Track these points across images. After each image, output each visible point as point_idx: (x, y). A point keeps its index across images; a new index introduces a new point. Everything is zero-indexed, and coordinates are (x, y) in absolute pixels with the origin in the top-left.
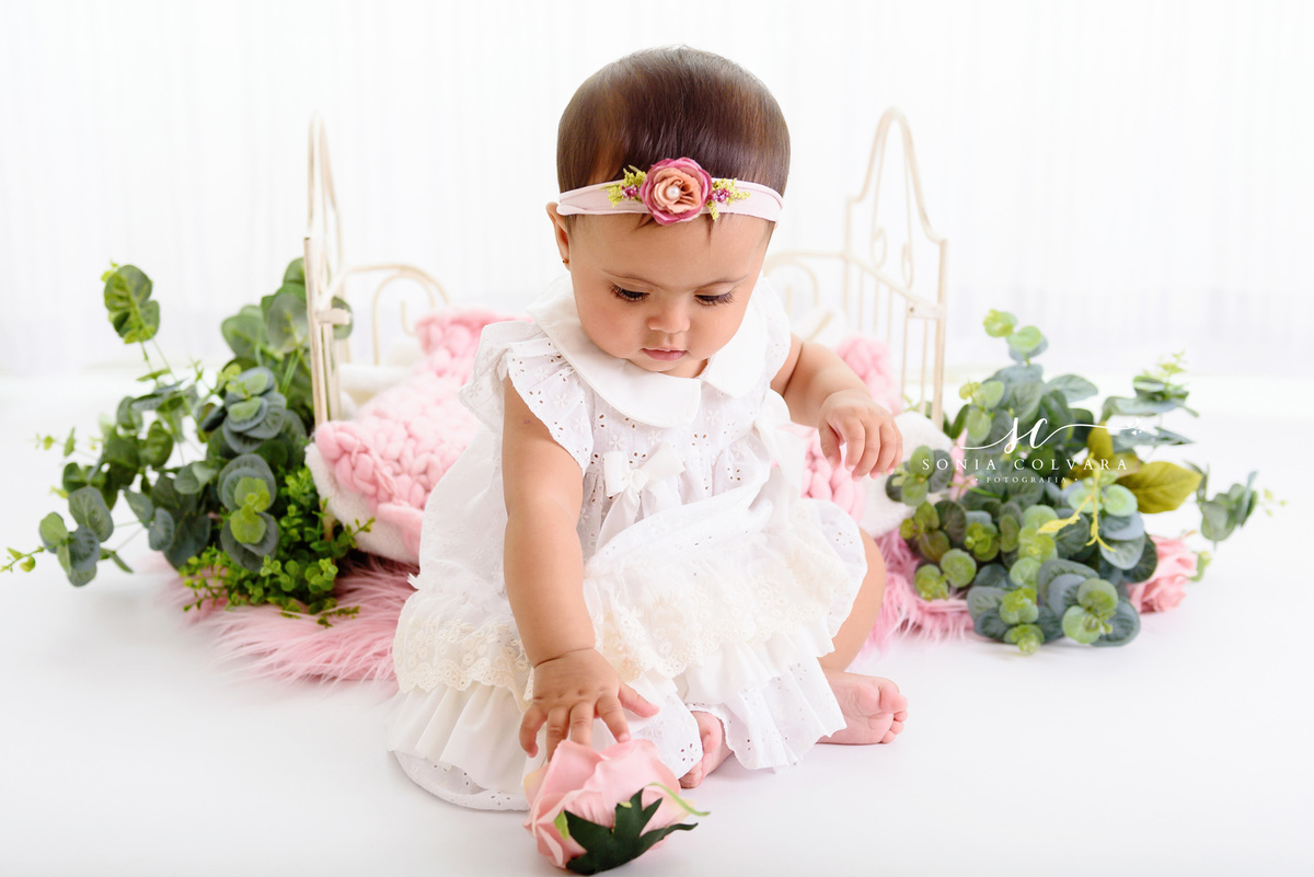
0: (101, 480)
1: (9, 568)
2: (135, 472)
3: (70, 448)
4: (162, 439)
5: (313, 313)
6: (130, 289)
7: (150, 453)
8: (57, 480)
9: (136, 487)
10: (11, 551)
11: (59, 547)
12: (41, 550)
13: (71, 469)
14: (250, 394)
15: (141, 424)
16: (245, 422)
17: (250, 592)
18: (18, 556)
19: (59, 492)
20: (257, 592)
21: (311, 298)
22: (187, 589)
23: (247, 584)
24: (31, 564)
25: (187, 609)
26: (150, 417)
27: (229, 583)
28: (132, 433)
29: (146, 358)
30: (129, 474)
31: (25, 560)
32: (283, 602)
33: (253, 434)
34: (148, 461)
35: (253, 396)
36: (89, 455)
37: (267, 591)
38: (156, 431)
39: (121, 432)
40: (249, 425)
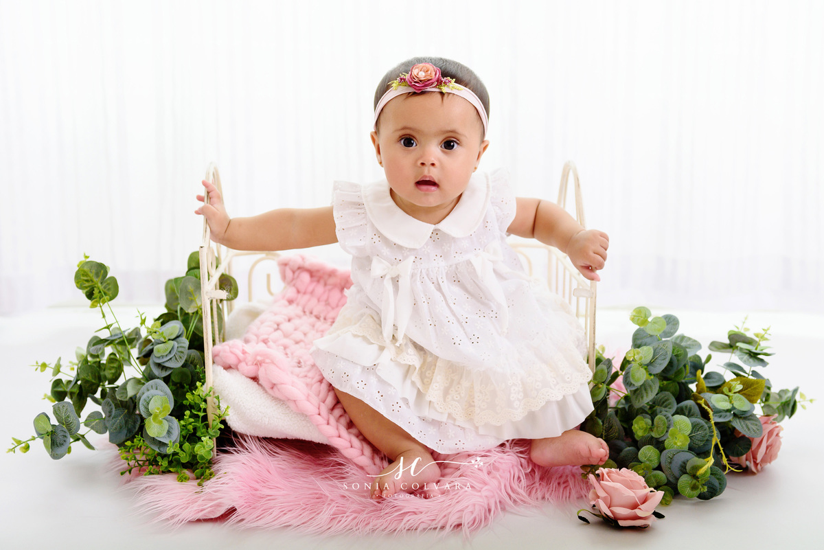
0: (76, 390)
1: (13, 450)
2: (98, 386)
3: (57, 370)
4: (115, 365)
5: (205, 293)
6: (92, 275)
7: (108, 373)
8: (48, 390)
9: (98, 395)
10: (14, 439)
11: (46, 436)
12: (34, 439)
13: (58, 383)
14: (167, 339)
15: (103, 354)
16: (163, 357)
17: (160, 464)
18: (19, 443)
19: (49, 398)
20: (165, 463)
21: (203, 283)
22: (124, 461)
23: (159, 459)
24: (27, 448)
25: (122, 474)
26: (109, 350)
27: (149, 457)
28: (98, 360)
29: (104, 316)
30: (94, 387)
31: (23, 445)
32: (179, 471)
33: (167, 365)
34: (106, 379)
35: (169, 340)
36: (69, 374)
37: (170, 463)
38: (112, 359)
39: (89, 359)
40: (165, 359)
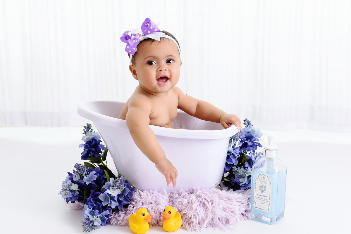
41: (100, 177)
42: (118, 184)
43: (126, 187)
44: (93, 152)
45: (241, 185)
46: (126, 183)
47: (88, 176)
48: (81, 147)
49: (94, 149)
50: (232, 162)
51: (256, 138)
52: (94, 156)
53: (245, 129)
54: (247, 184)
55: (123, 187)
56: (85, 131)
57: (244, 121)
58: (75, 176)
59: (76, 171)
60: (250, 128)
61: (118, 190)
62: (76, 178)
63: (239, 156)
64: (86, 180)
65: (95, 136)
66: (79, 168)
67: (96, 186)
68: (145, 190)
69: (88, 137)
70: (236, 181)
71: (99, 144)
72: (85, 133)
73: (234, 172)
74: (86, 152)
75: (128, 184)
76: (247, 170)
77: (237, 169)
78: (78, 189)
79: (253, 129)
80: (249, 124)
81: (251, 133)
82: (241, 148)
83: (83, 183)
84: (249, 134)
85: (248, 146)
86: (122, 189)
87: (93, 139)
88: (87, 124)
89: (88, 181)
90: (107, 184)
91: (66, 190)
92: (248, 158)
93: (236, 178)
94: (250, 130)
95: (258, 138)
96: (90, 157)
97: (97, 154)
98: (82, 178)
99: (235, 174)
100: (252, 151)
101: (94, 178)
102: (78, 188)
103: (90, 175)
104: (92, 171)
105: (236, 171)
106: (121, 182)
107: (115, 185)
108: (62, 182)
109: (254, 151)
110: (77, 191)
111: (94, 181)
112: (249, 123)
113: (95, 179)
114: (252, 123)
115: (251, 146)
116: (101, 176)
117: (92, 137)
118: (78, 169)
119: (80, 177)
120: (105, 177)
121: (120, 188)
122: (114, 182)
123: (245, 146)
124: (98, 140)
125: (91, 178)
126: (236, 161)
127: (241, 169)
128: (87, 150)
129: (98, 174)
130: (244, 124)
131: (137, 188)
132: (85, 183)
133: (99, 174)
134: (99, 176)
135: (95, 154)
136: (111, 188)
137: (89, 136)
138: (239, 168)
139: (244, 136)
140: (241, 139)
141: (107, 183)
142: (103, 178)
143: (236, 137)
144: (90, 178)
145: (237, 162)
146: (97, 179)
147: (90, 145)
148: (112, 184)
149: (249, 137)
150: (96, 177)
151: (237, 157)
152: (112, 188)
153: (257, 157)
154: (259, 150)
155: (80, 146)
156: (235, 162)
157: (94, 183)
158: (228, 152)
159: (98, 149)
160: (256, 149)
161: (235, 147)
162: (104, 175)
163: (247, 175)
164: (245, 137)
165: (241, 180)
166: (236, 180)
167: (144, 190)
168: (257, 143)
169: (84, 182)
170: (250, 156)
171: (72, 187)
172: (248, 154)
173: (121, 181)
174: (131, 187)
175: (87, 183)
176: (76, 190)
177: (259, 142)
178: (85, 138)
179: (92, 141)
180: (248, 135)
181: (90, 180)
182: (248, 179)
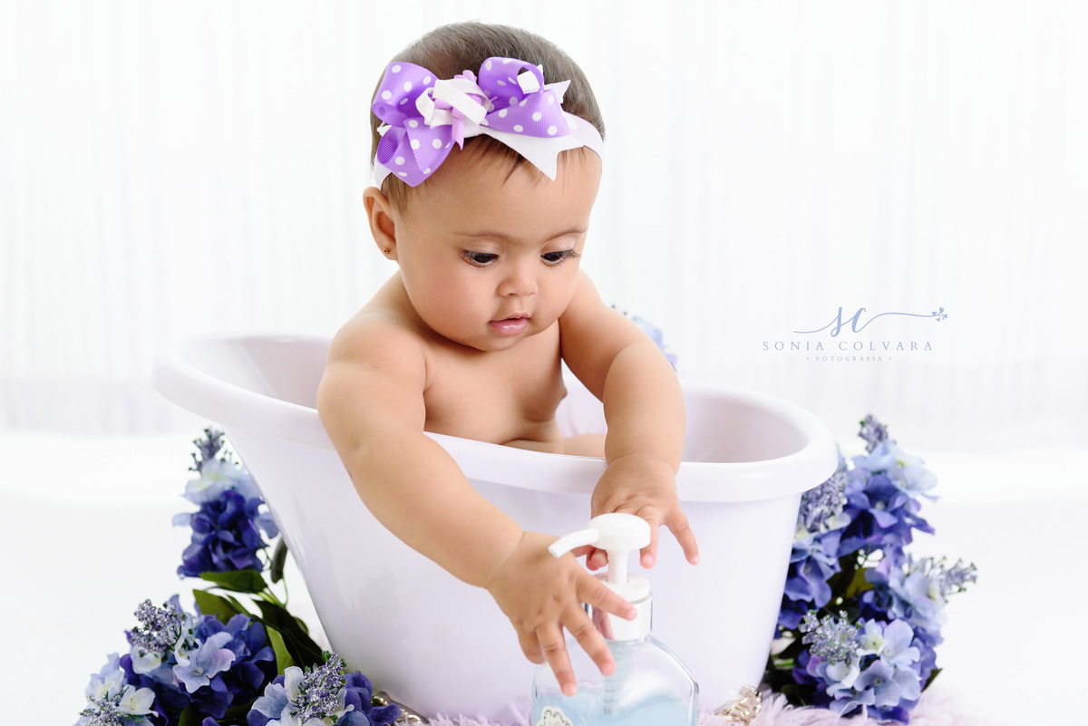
41: (249, 658)
42: (315, 698)
43: (351, 708)
44: (227, 546)
45: (831, 691)
46: (355, 691)
47: (195, 651)
48: (182, 524)
49: (229, 536)
50: (807, 593)
51: (911, 494)
52: (229, 565)
53: (865, 458)
54: (859, 688)
55: (338, 709)
56: (199, 458)
57: (863, 424)
58: (142, 654)
59: (147, 632)
60: (885, 452)
61: (317, 720)
62: (148, 662)
63: (838, 569)
64: (189, 675)
65: (240, 482)
66: (156, 620)
67: (230, 698)
68: (439, 716)
69: (208, 483)
70: (814, 675)
71: (253, 512)
72: (200, 466)
73: (805, 634)
74: (198, 548)
75: (365, 691)
76: (862, 631)
77: (821, 625)
78: (150, 712)
79: (900, 458)
80: (880, 438)
81: (890, 475)
82: (846, 534)
83: (175, 683)
84: (881, 481)
85: (875, 529)
86: (334, 718)
87: (233, 495)
88: (206, 431)
89: (194, 674)
90: (274, 694)
91: (98, 715)
92: (874, 579)
93: (816, 662)
94: (884, 462)
95: (919, 498)
96: (214, 568)
97: (243, 556)
98: (169, 661)
99: (811, 644)
100: (889, 552)
101: (223, 662)
102: (152, 708)
103: (205, 649)
104: (216, 630)
105: (814, 631)
106: (333, 687)
107: (306, 699)
108: (89, 679)
109: (899, 551)
110: (148, 721)
111: (222, 675)
112: (880, 433)
113: (226, 668)
114: (892, 433)
115: (889, 530)
116: (254, 654)
117: (227, 485)
118: (152, 623)
119: (164, 659)
120: (268, 658)
121: (328, 715)
122: (303, 688)
123: (861, 525)
124: (248, 496)
125: (206, 664)
126: (822, 589)
127: (838, 626)
128: (201, 537)
129: (239, 644)
130: (861, 435)
131: (403, 706)
132: (182, 685)
133: (242, 647)
134: (245, 652)
135: (235, 557)
136: (286, 713)
137: (214, 483)
138: (827, 620)
139: (859, 486)
140: (849, 500)
141: (273, 690)
142: (261, 664)
143: (827, 489)
144: (203, 664)
145: (828, 596)
146: (234, 666)
147: (215, 518)
148: (291, 697)
149: (882, 492)
150: (230, 657)
151: (829, 574)
152: (293, 714)
153: (911, 577)
154: (918, 547)
155: (177, 521)
156: (817, 591)
157: (220, 687)
158: (795, 552)
159: (246, 537)
160: (909, 539)
161: (823, 530)
162: (266, 650)
163: (861, 653)
164: (865, 492)
165: (833, 671)
166: (814, 671)
167: (434, 717)
168: (914, 518)
169: (178, 681)
170: (881, 569)
171: (125, 702)
172: (872, 561)
173: (328, 681)
174: (377, 703)
175: (192, 687)
176: (141, 716)
177: (921, 514)
178: (197, 489)
179: (222, 500)
180: (876, 484)
181: (205, 672)
182: (863, 668)
